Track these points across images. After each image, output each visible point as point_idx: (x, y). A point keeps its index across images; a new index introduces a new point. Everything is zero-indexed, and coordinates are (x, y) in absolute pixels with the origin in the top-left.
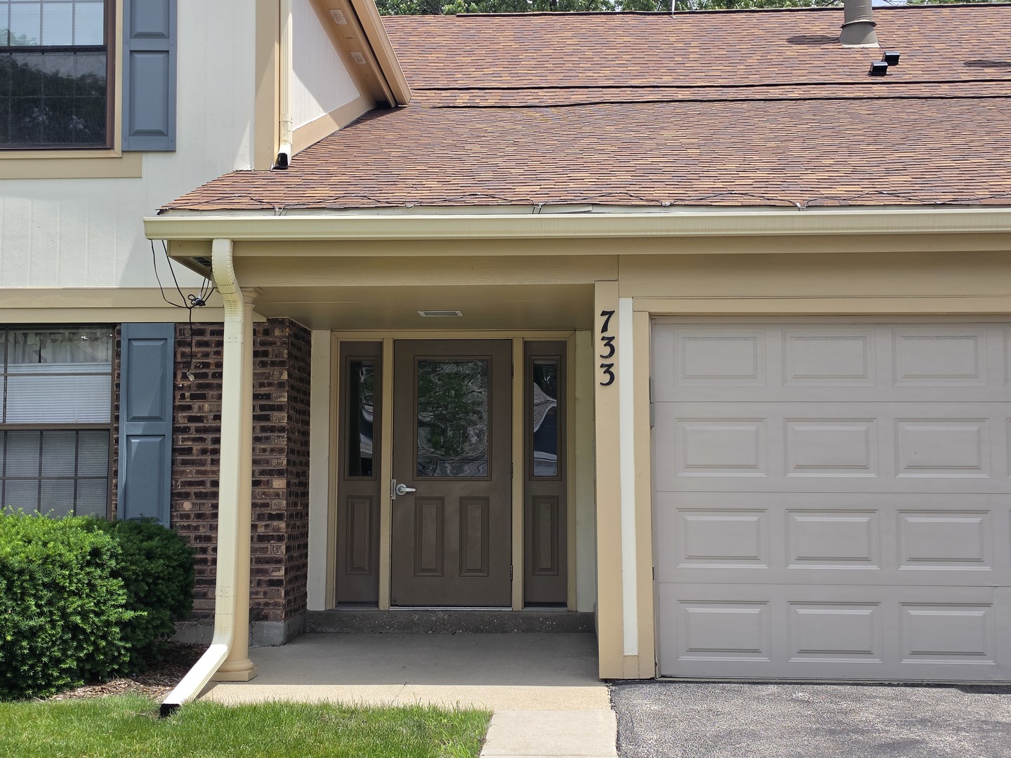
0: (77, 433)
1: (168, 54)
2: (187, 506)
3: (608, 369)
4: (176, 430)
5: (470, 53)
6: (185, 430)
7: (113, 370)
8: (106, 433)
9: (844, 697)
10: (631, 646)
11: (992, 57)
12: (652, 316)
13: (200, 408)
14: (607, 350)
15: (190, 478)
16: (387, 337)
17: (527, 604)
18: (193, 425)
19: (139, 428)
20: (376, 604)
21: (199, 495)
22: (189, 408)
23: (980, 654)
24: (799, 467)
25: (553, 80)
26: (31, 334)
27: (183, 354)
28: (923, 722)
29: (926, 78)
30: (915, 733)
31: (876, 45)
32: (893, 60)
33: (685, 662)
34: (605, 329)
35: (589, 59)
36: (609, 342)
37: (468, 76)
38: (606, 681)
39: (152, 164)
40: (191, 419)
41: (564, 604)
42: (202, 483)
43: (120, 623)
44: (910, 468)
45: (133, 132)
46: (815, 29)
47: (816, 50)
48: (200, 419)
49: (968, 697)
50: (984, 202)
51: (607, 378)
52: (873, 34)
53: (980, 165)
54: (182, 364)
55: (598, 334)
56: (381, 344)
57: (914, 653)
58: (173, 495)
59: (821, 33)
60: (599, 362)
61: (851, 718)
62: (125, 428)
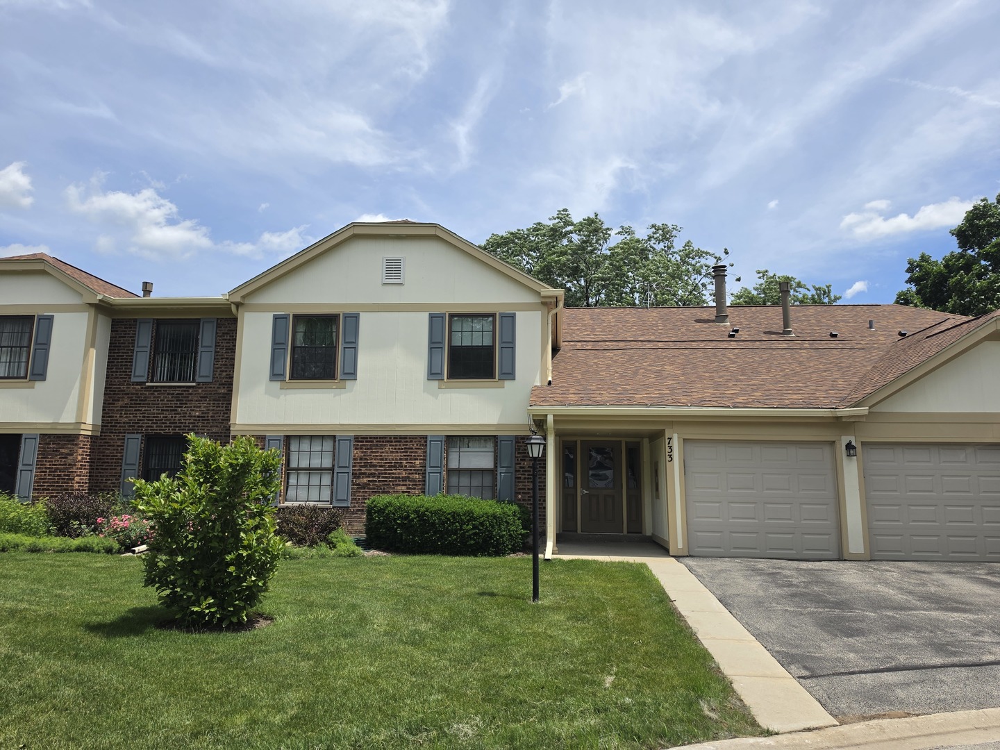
0: (482, 471)
1: (513, 348)
2: (520, 496)
3: (670, 456)
4: (516, 471)
5: (576, 325)
6: (519, 471)
7: (495, 451)
8: (492, 472)
9: (751, 561)
10: (680, 545)
11: (773, 330)
12: (684, 439)
13: (524, 464)
14: (670, 450)
15: (520, 487)
16: (579, 439)
17: (628, 533)
18: (521, 470)
19: (504, 470)
20: (576, 531)
21: (523, 493)
22: (520, 464)
23: (792, 549)
24: (732, 489)
25: (610, 337)
26: (466, 438)
27: (518, 446)
28: (778, 568)
29: (749, 339)
30: (777, 571)
31: (729, 324)
32: (737, 331)
33: (697, 550)
34: (669, 443)
35: (621, 329)
36: (670, 447)
37: (578, 335)
38: (672, 556)
39: (508, 384)
40: (521, 467)
41: (641, 533)
42: (525, 489)
43: (520, 534)
44: (767, 489)
45: (502, 373)
46: (704, 316)
47: (706, 325)
48: (523, 467)
49: (790, 562)
50: (789, 406)
51: (670, 459)
52: (728, 319)
53: (782, 387)
54: (517, 449)
55: (667, 445)
56: (576, 442)
57: (771, 549)
58: (515, 493)
59: (707, 318)
60: (667, 454)
61: (756, 567)
62: (499, 470)
